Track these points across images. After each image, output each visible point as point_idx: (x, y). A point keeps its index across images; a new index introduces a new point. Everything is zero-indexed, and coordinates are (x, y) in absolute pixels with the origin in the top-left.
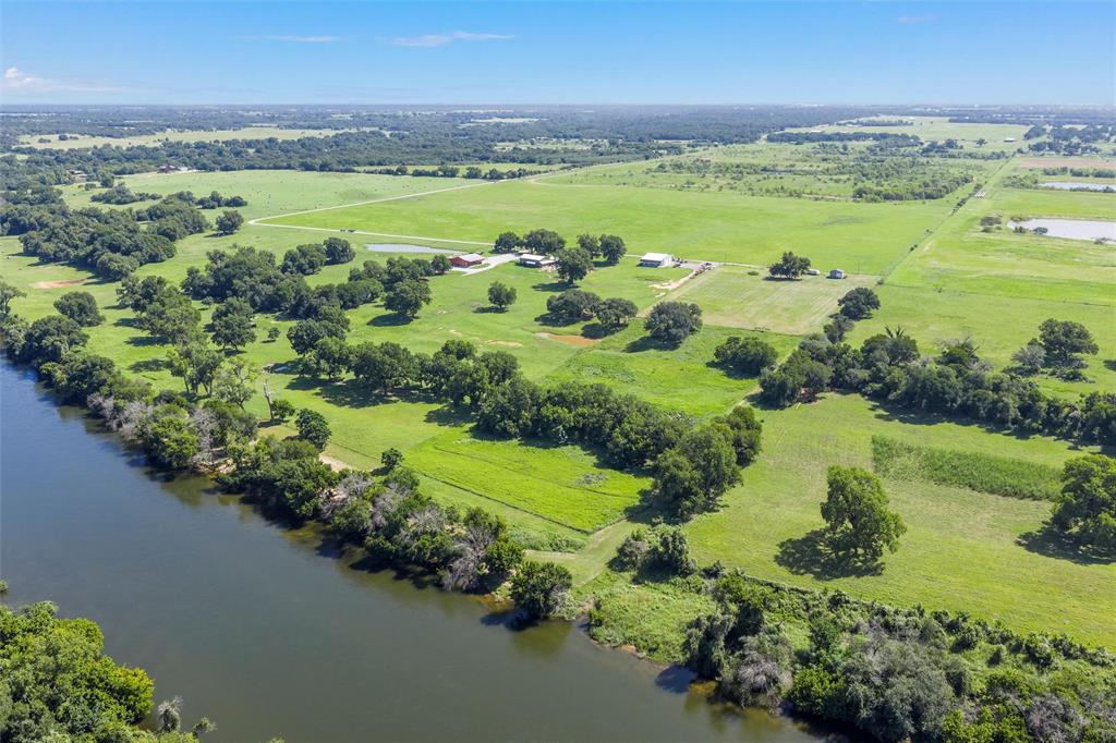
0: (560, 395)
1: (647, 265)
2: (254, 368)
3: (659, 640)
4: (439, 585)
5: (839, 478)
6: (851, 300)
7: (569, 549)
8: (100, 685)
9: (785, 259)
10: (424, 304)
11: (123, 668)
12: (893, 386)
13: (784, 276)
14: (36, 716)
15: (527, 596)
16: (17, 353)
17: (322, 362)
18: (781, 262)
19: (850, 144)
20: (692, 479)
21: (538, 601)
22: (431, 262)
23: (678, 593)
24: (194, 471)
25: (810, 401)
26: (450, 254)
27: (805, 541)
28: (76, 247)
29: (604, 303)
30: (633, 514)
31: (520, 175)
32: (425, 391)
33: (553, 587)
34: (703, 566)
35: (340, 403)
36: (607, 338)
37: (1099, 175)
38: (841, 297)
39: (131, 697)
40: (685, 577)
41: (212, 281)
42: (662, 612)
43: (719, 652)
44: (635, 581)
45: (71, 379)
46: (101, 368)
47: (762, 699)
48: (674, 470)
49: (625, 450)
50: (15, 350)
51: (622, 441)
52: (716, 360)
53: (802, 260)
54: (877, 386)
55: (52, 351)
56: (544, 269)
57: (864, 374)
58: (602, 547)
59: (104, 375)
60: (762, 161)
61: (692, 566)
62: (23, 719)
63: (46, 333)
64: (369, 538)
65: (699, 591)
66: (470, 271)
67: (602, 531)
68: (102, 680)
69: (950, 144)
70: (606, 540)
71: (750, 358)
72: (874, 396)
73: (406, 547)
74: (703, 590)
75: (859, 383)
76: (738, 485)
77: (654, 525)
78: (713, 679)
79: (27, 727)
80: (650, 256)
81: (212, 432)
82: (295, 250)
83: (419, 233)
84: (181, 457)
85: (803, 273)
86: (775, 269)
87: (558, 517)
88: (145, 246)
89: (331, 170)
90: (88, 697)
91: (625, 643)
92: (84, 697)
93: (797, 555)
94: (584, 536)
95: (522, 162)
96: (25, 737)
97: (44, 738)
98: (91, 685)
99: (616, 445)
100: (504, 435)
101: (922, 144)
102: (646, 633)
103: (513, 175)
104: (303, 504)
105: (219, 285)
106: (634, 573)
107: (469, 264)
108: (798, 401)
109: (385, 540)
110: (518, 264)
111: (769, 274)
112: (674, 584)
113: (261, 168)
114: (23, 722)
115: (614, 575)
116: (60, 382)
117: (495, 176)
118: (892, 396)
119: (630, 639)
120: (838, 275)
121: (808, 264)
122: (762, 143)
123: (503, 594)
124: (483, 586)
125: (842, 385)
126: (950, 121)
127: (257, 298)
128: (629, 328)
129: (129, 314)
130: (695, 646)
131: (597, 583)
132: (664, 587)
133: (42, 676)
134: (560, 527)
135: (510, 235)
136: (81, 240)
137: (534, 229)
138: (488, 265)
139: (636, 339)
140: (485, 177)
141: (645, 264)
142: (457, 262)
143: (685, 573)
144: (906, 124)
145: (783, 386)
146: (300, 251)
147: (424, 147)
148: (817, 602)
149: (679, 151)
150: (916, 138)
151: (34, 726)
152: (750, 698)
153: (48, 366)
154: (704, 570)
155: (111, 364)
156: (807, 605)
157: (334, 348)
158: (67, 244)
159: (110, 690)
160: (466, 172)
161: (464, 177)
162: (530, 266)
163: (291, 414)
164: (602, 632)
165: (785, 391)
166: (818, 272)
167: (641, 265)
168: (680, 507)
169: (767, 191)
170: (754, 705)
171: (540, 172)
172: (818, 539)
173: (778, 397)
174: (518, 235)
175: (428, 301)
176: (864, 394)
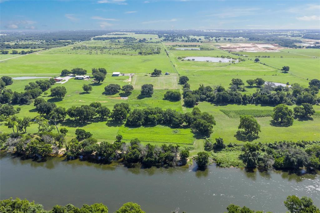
1: (114, 76)
7: (192, 149)
12: (214, 98)
13: (155, 75)
18: (154, 72)
30: (196, 138)
31: (32, 52)
36: (129, 96)
37: (185, 46)
40: (225, 148)
44: (215, 152)
52: (164, 98)
53: (159, 71)
54: (209, 98)
56: (85, 79)
58: (199, 146)
61: (225, 145)
66: (62, 83)
67: (195, 143)
69: (145, 39)
75: (204, 98)
80: (114, 73)
83: (25, 72)
86: (153, 74)
87: (180, 142)
93: (240, 138)
94: (192, 145)
95: (24, 48)
100: (138, 126)
101: (137, 40)
103: (29, 53)
107: (59, 80)
110: (75, 79)
115: (209, 152)
117: (23, 53)
119: (231, 165)
120: (168, 74)
121: (161, 72)
122: (93, 40)
126: (135, 34)
132: (222, 152)
134: (183, 145)
135: (66, 70)
138: (65, 80)
140: (20, 54)
141: (113, 75)
142: (56, 80)
144: (126, 34)
150: (135, 38)
160: (12, 52)
161: (11, 54)
162: (79, 79)
164: (223, 165)
167: (113, 76)
169: (115, 54)
171: (37, 51)
174: (69, 70)
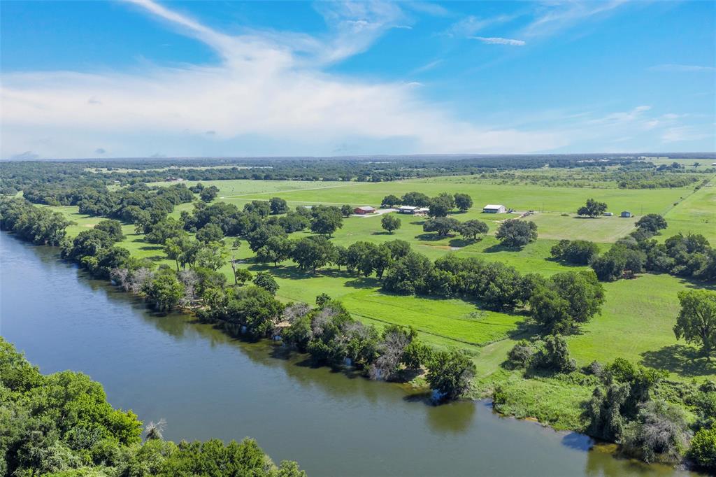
0: (446, 263)
1: (487, 212)
2: (224, 251)
3: (558, 413)
4: (366, 376)
5: (692, 296)
6: (645, 222)
8: (100, 420)
9: (589, 204)
10: (338, 228)
11: (120, 411)
12: (697, 265)
13: (588, 216)
14: (46, 430)
15: (442, 378)
16: (68, 254)
17: (271, 251)
18: (585, 206)
19: (607, 167)
20: (562, 306)
21: (451, 381)
22: (340, 208)
23: (564, 385)
24: (181, 312)
25: (631, 278)
26: (353, 205)
27: (661, 353)
28: (112, 207)
29: (465, 224)
30: (513, 335)
32: (343, 272)
33: (462, 372)
34: (582, 366)
35: (284, 277)
36: (468, 246)
38: (637, 221)
39: (124, 431)
40: (568, 374)
41: (196, 219)
42: (555, 394)
43: (617, 418)
44: (526, 376)
45: (100, 264)
46: (121, 255)
47: (663, 457)
48: (547, 300)
49: (499, 297)
50: (66, 253)
51: (497, 290)
52: (552, 257)
53: (601, 205)
54: (683, 267)
55: (90, 249)
56: (416, 215)
57: (671, 260)
58: (493, 355)
59: (122, 258)
60: (549, 175)
61: (573, 364)
62: (34, 429)
63: (86, 239)
64: (310, 342)
65: (581, 384)
66: (366, 216)
67: (492, 345)
68: (102, 416)
69: (676, 166)
70: (496, 351)
71: (579, 252)
72: (680, 275)
73: (339, 349)
74: (585, 382)
75: (667, 266)
76: (596, 315)
77: (533, 341)
78: (614, 443)
79: (36, 436)
80: (489, 207)
81: (195, 286)
82: (251, 203)
84: (172, 300)
85: (602, 213)
86: (581, 211)
87: (455, 336)
88: (155, 204)
89: (271, 179)
90: (90, 428)
91: (528, 416)
92: (87, 428)
93: (659, 361)
94: (478, 348)
96: (34, 445)
97: (49, 448)
98: (94, 419)
99: (493, 293)
100: (404, 292)
101: (655, 166)
102: (547, 408)
104: (260, 324)
105: (201, 222)
106: (524, 370)
107: (366, 212)
108: (622, 278)
109: (324, 343)
110: (398, 213)
111: (577, 215)
112: (560, 379)
113: (228, 179)
114: (33, 432)
115: (507, 372)
116: (93, 264)
118: (696, 273)
119: (532, 413)
120: (627, 215)
121: (606, 207)
122: (546, 167)
123: (420, 382)
124: (402, 377)
125: (653, 267)
126: (670, 158)
127: (226, 226)
128: (482, 241)
129: (142, 237)
130: (597, 410)
131: (493, 376)
132: (550, 380)
133: (54, 401)
134: (457, 342)
135: (392, 197)
136: (115, 203)
137: (409, 192)
138: (378, 213)
139: (490, 247)
142: (358, 211)
143: (568, 370)
145: (610, 264)
146: (254, 204)
147: (328, 170)
148: (688, 391)
149: (494, 171)
150: (651, 164)
151: (42, 437)
152: (653, 455)
153: (86, 259)
154: (583, 369)
155: (128, 253)
156: (680, 392)
157: (280, 242)
158: (106, 205)
159: (107, 423)
160: (356, 179)
161: (355, 181)
162: (407, 213)
163: (249, 280)
164: (506, 409)
165: (612, 269)
166: (612, 214)
167: (484, 212)
168: (553, 328)
170: (657, 461)
172: (673, 351)
173: (608, 273)
174: (397, 197)
175: (340, 226)
176: (672, 274)
